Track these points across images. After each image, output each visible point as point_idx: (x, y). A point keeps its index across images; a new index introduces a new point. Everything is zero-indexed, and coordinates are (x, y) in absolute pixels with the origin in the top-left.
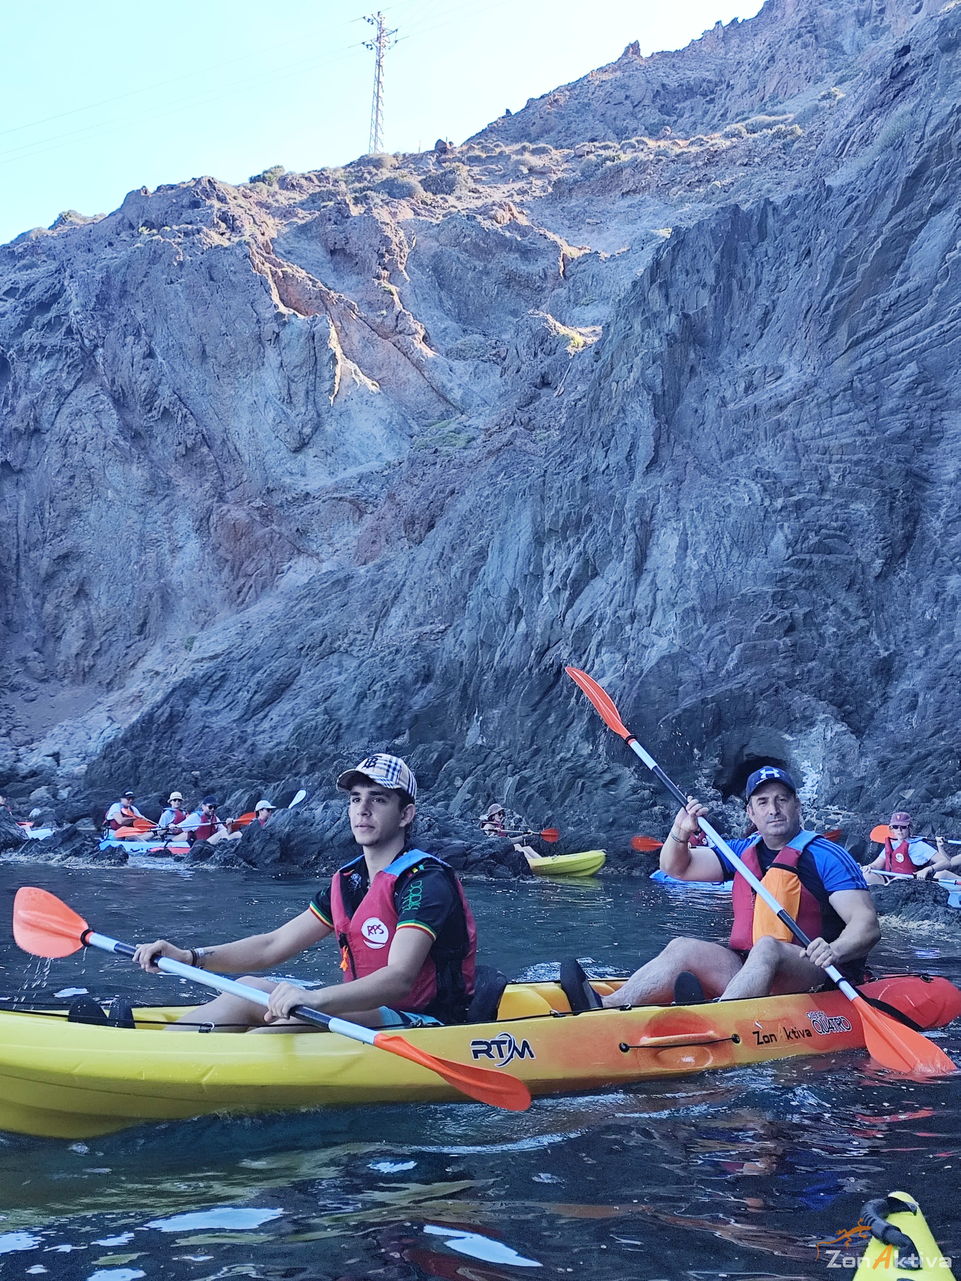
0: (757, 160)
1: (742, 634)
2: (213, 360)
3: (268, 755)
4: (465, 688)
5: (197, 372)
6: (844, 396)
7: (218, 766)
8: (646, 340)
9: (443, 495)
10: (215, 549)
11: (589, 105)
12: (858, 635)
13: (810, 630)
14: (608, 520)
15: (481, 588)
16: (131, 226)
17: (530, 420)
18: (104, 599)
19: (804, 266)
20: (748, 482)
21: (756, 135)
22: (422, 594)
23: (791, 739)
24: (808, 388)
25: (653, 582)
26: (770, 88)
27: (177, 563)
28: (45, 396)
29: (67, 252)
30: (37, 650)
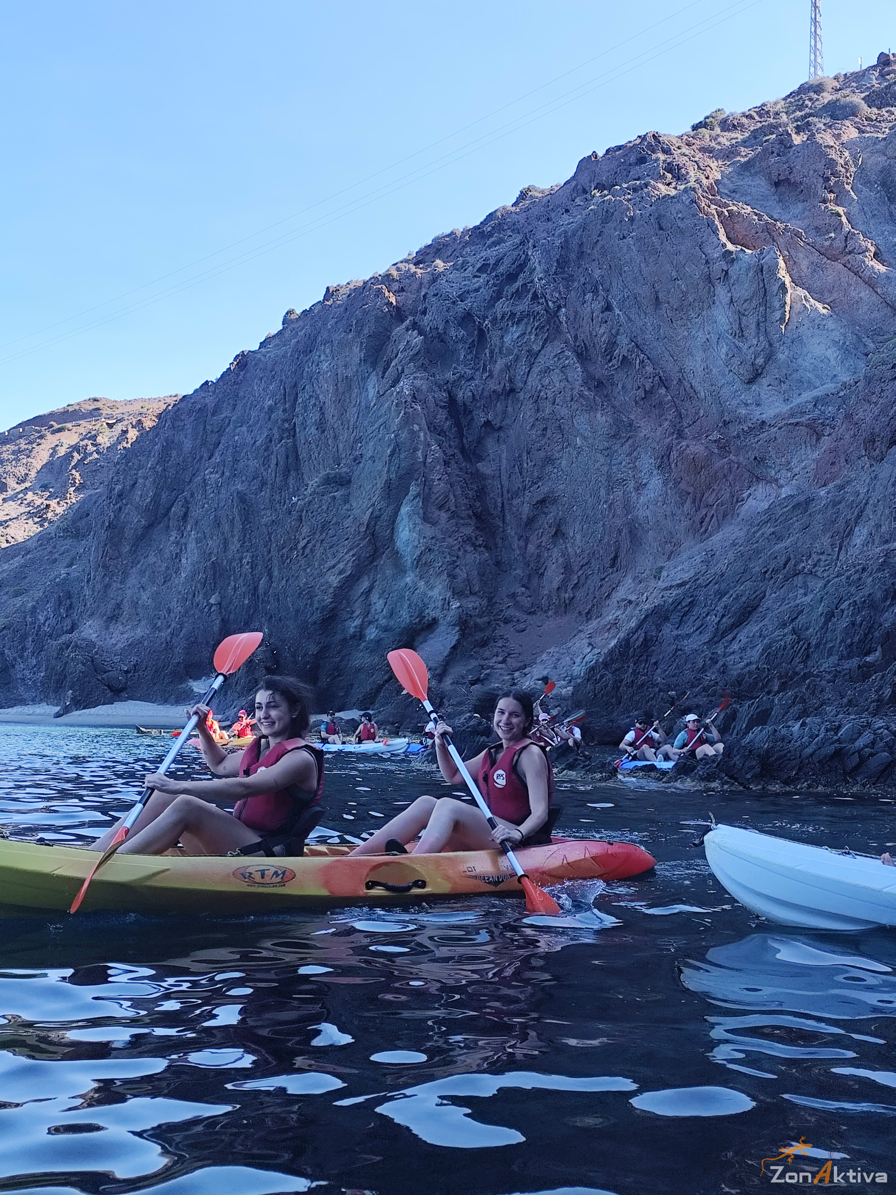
2: (666, 305)
3: (739, 675)
5: (651, 319)
7: (693, 686)
10: (677, 483)
16: (585, 191)
18: (578, 537)
22: (887, 511)
27: (642, 499)
28: (517, 358)
29: (529, 224)
30: (523, 586)
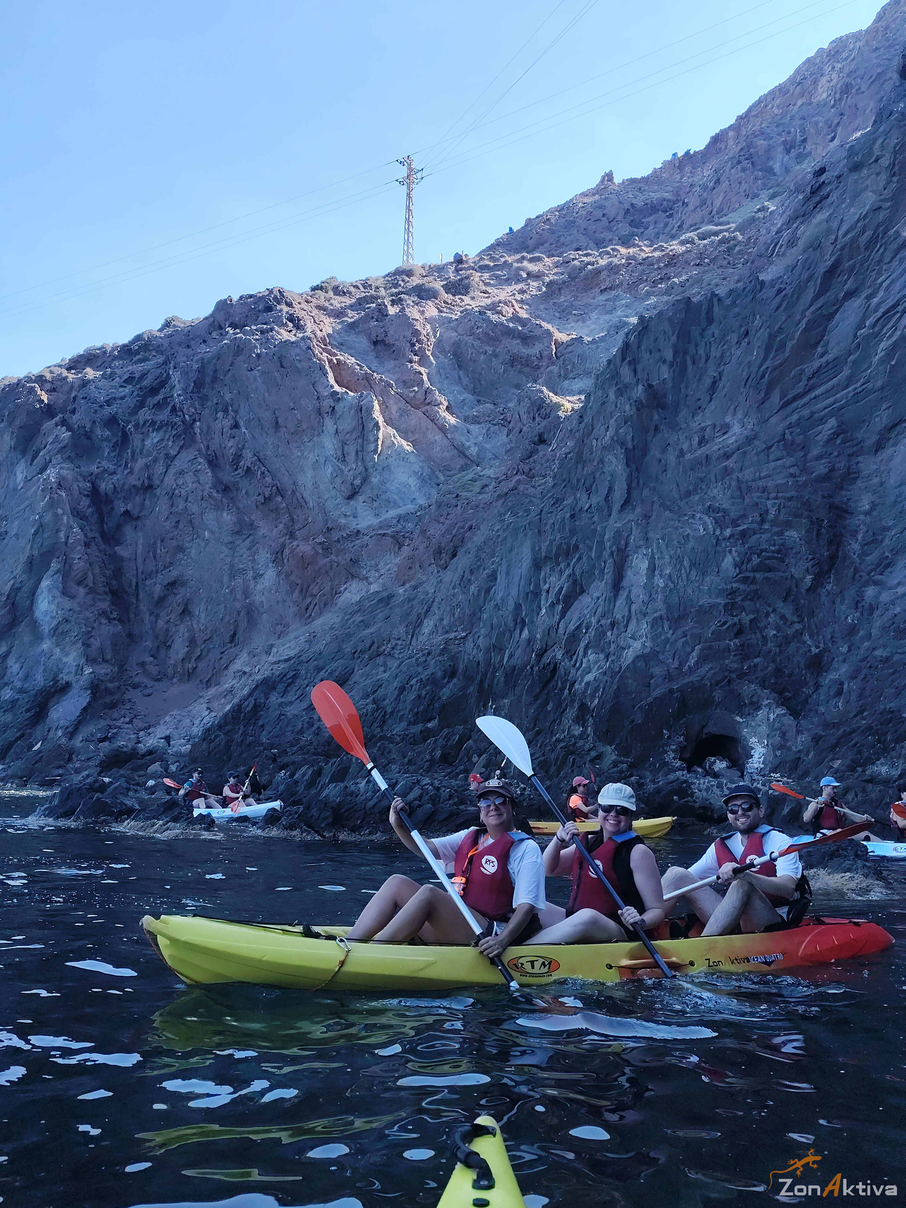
0: (706, 261)
1: (700, 638)
2: (284, 429)
4: (481, 682)
5: (272, 439)
6: (778, 446)
7: (292, 745)
8: (619, 405)
9: (462, 530)
10: (288, 575)
11: (574, 222)
12: (794, 636)
13: (755, 633)
14: (591, 548)
15: (492, 603)
16: (220, 328)
17: (530, 470)
18: (203, 616)
19: (744, 344)
20: (703, 516)
21: (705, 242)
22: (448, 609)
23: (741, 720)
24: (749, 440)
25: (628, 596)
26: (717, 204)
27: (259, 587)
28: (155, 460)
29: (171, 348)
30: (152, 656)
